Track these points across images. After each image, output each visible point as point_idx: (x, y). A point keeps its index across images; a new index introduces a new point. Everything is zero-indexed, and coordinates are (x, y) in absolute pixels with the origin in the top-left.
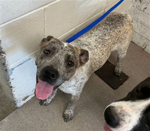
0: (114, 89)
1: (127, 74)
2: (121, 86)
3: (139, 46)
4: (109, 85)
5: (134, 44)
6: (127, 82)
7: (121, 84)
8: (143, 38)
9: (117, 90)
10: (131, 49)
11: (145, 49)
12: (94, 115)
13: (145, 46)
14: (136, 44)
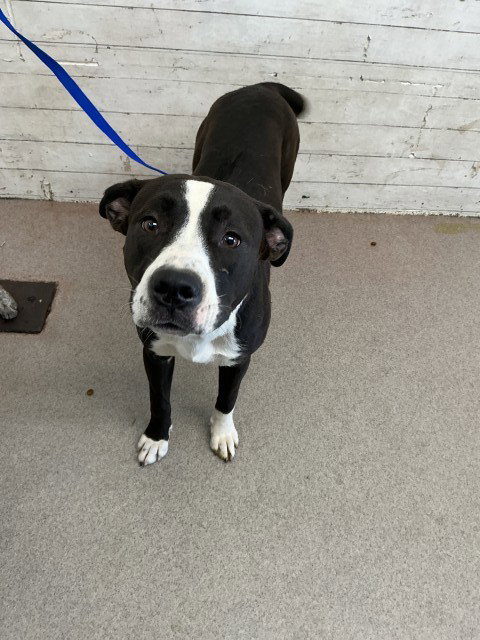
0: (37, 332)
1: (47, 280)
2: (50, 316)
3: (36, 198)
4: (20, 332)
5: (20, 203)
6: (58, 298)
7: (48, 312)
8: (28, 174)
9: (47, 329)
10: (22, 218)
11: (55, 199)
12: (22, 422)
13: (47, 191)
14: (27, 199)
